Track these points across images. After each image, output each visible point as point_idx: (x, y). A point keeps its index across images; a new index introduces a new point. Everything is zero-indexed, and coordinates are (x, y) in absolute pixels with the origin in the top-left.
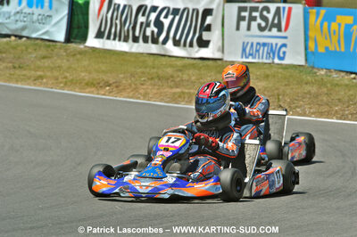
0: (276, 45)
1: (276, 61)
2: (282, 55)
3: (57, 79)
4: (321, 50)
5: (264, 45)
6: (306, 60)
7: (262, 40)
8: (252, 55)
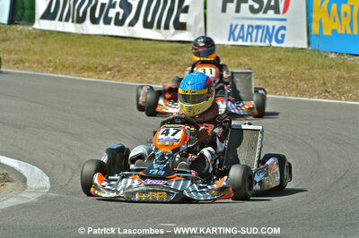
0: (274, 27)
1: (274, 44)
2: (280, 38)
3: (41, 63)
4: (327, 32)
5: (258, 27)
6: (309, 43)
7: (255, 23)
8: (242, 38)
